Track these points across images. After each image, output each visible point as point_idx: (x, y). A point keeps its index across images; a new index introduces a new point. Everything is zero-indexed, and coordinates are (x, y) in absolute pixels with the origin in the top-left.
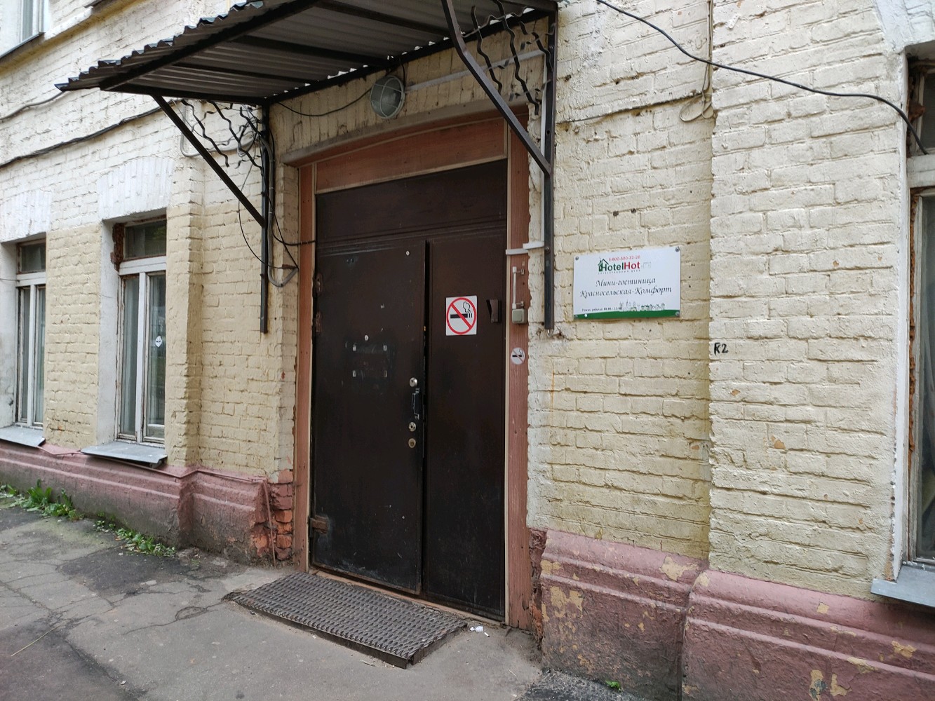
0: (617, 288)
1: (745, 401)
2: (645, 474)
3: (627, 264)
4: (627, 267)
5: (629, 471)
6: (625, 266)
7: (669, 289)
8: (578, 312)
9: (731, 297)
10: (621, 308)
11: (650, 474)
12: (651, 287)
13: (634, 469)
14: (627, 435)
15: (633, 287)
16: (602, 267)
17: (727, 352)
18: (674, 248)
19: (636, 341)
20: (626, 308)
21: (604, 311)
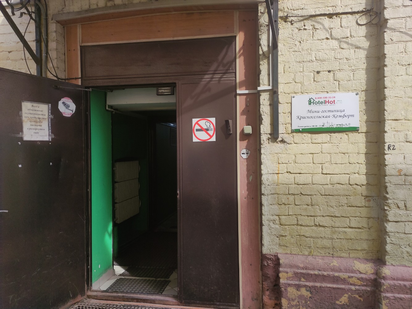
0: (320, 114)
1: (405, 175)
2: (339, 217)
3: (327, 101)
4: (327, 103)
5: (329, 216)
6: (326, 102)
7: (353, 116)
8: (294, 127)
9: (397, 120)
10: (323, 126)
11: (342, 216)
12: (342, 114)
13: (333, 215)
14: (328, 196)
15: (331, 114)
16: (311, 103)
17: (395, 149)
18: (355, 93)
19: (332, 144)
20: (326, 126)
21: (312, 127)
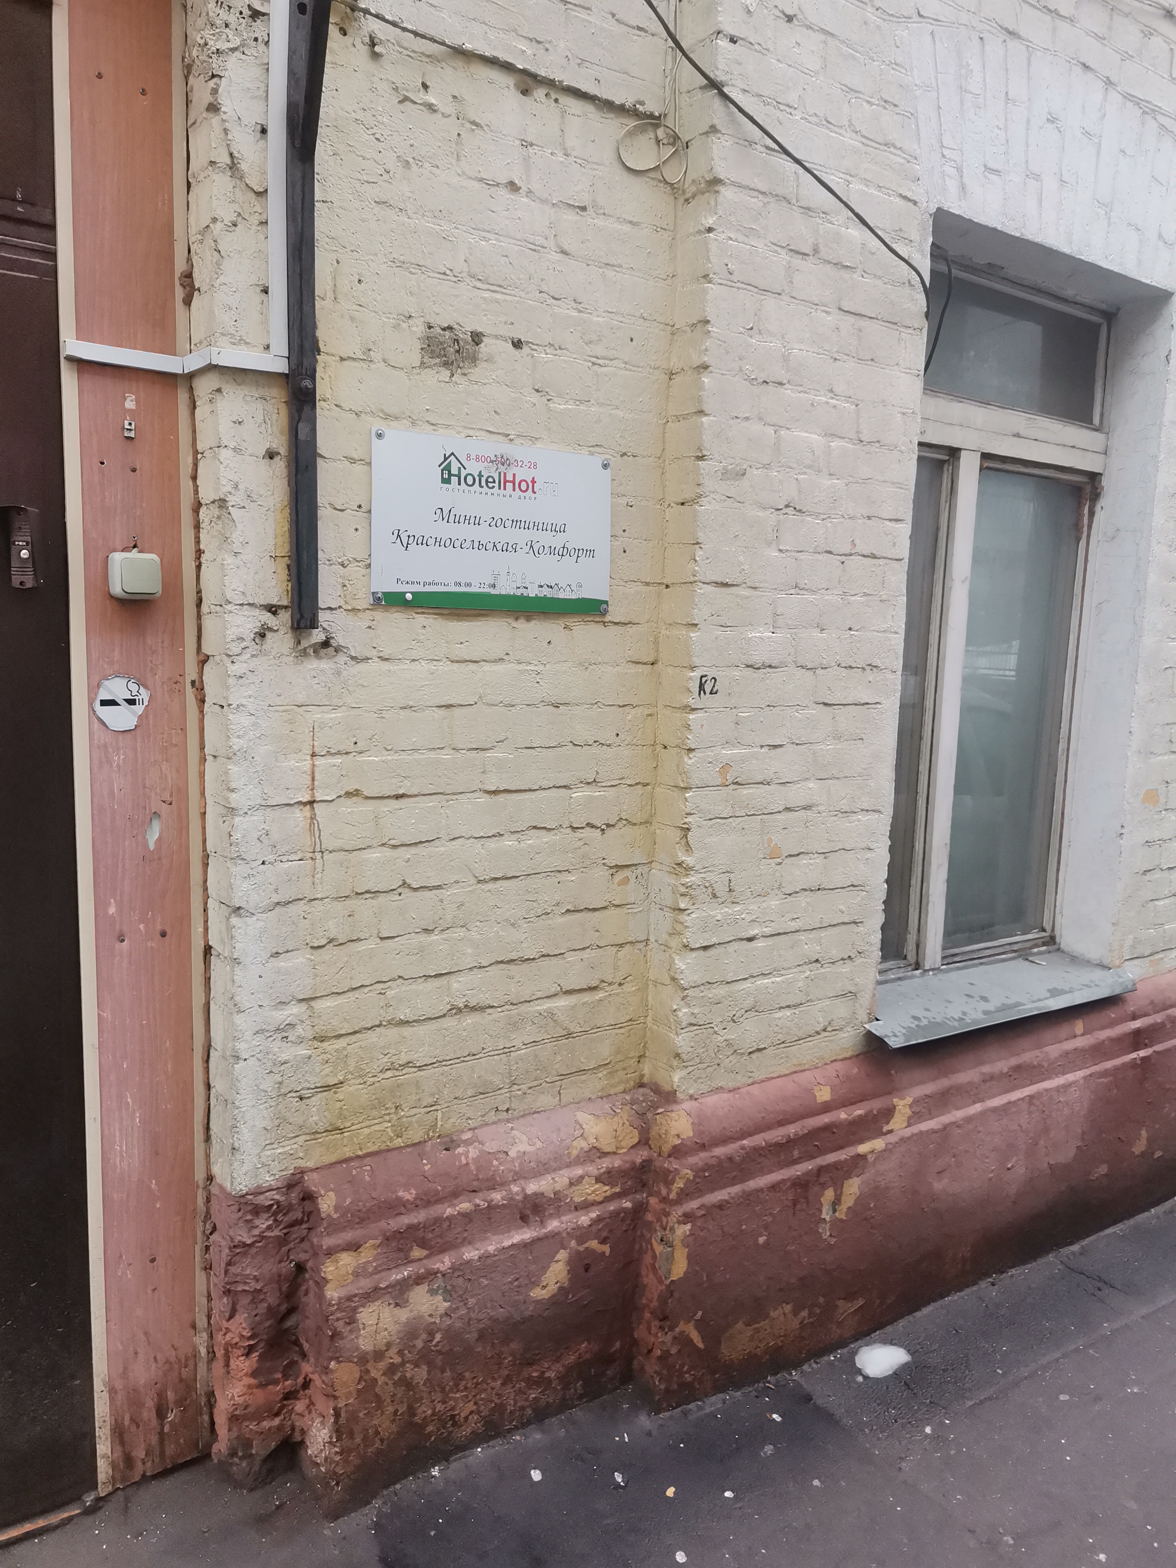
0: (484, 534)
1: (737, 783)
2: (534, 959)
3: (510, 477)
4: (509, 486)
5: (502, 962)
6: (506, 482)
7: (591, 552)
9: (726, 585)
10: (494, 586)
11: (543, 956)
12: (558, 541)
13: (514, 955)
14: (499, 883)
15: (521, 537)
16: (450, 475)
17: (716, 693)
18: (598, 460)
19: (521, 667)
20: (506, 588)
21: (453, 589)
